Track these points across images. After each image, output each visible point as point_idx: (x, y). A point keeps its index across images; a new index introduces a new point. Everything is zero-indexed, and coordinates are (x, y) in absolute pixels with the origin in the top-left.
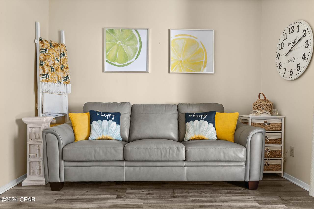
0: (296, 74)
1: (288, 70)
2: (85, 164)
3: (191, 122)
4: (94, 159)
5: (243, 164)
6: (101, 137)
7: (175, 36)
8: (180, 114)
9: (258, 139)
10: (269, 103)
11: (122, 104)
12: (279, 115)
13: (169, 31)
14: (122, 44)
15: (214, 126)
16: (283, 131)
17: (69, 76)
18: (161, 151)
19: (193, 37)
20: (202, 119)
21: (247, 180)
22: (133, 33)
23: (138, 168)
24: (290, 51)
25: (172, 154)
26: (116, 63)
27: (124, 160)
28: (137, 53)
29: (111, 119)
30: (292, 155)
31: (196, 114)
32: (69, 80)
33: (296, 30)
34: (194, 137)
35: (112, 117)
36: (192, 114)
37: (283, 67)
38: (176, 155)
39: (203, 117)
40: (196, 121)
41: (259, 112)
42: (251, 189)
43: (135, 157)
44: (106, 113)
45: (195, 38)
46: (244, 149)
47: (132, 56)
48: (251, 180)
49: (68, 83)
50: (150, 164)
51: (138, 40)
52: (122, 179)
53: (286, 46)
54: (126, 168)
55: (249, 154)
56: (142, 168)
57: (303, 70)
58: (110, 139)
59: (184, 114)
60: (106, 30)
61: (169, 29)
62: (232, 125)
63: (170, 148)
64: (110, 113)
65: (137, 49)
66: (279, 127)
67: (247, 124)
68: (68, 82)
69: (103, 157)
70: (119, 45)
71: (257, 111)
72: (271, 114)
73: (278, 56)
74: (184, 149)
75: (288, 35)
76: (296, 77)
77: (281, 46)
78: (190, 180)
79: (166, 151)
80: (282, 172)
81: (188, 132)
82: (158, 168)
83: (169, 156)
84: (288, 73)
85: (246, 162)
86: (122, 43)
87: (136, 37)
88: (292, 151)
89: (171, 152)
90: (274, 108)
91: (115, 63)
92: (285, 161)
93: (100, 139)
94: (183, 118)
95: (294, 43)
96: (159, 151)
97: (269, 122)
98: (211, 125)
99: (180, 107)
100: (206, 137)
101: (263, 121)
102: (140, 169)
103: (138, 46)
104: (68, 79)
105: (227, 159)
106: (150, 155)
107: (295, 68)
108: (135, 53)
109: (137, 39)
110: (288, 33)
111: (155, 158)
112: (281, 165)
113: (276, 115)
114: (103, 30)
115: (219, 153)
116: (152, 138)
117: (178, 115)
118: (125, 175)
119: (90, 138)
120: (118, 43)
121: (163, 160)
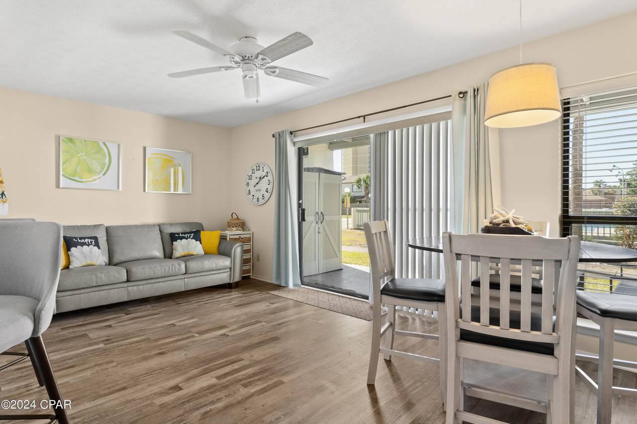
0: (261, 201)
1: (256, 197)
2: (83, 291)
3: (179, 241)
4: (95, 285)
5: (229, 270)
6: (84, 264)
7: (152, 154)
8: (163, 234)
9: (239, 250)
10: (241, 221)
11: (96, 227)
12: (249, 231)
13: (145, 148)
14: (84, 157)
15: (201, 243)
16: (251, 243)
17: (5, 193)
18: (164, 268)
19: (169, 157)
20: (190, 238)
21: (232, 282)
22: (100, 146)
23: (142, 287)
24: (257, 184)
25: (175, 270)
26: (77, 178)
27: (128, 281)
28: (106, 169)
29: (91, 244)
30: (258, 260)
31: (182, 234)
32: (6, 197)
33: (261, 170)
34: (183, 254)
35: (91, 242)
36: (178, 234)
37: (252, 194)
38: (178, 269)
39: (190, 236)
40: (184, 240)
41: (234, 229)
42: (234, 288)
43: (141, 276)
44: (84, 238)
45: (172, 158)
46: (230, 259)
47: (98, 171)
48: (234, 281)
49: (5, 202)
50: (153, 281)
51: (107, 154)
52: (125, 299)
53: (254, 178)
54: (130, 288)
55: (233, 262)
56: (145, 286)
57: (266, 199)
58: (94, 265)
59: (168, 233)
60: (61, 138)
61: (145, 146)
62: (216, 241)
63: (172, 265)
64: (88, 238)
65: (105, 164)
66: (248, 240)
67: (226, 239)
68: (4, 200)
69: (106, 282)
70: (81, 158)
71: (233, 228)
72: (243, 230)
73: (248, 184)
74: (184, 264)
75: (255, 171)
76: (262, 203)
77: (250, 178)
78: (189, 289)
79: (169, 268)
80: (251, 274)
81: (176, 250)
82: (160, 283)
83: (172, 271)
84: (255, 200)
85: (230, 268)
86: (86, 156)
87: (103, 149)
88: (258, 257)
89: (173, 268)
90: (244, 226)
91: (75, 178)
92: (253, 266)
93: (85, 266)
94: (167, 238)
95: (260, 178)
96: (163, 269)
97: (242, 236)
98: (198, 242)
99: (163, 227)
100: (195, 253)
101: (238, 237)
102: (144, 287)
103: (107, 161)
104: (4, 197)
105: (218, 268)
106: (155, 273)
107: (260, 198)
108: (103, 168)
109: (105, 153)
110: (255, 169)
111: (160, 275)
112: (250, 269)
113: (246, 231)
114: (58, 138)
115: (212, 264)
116: (138, 260)
117: (161, 235)
118: (129, 294)
119: (70, 267)
120: (79, 155)
121: (166, 276)
